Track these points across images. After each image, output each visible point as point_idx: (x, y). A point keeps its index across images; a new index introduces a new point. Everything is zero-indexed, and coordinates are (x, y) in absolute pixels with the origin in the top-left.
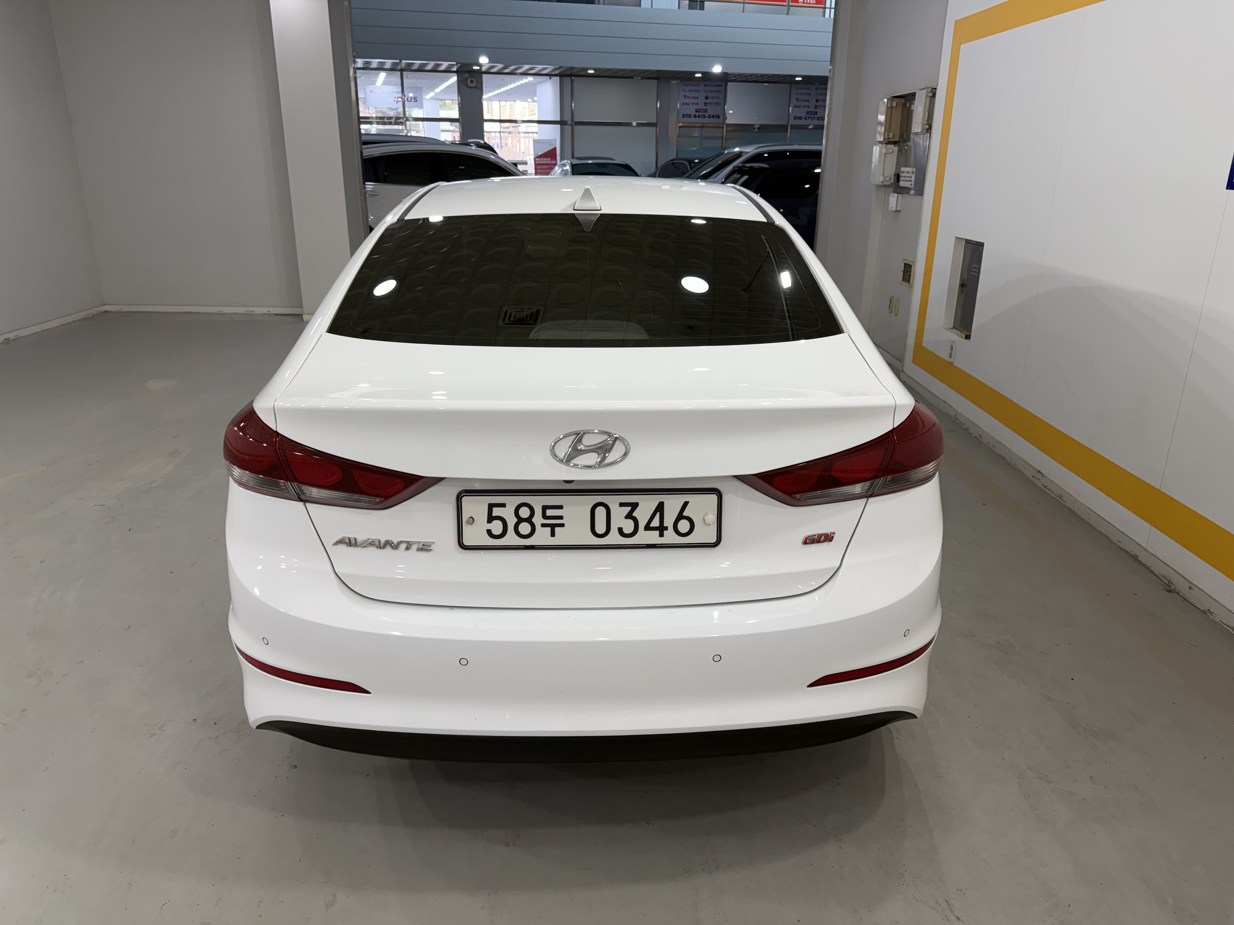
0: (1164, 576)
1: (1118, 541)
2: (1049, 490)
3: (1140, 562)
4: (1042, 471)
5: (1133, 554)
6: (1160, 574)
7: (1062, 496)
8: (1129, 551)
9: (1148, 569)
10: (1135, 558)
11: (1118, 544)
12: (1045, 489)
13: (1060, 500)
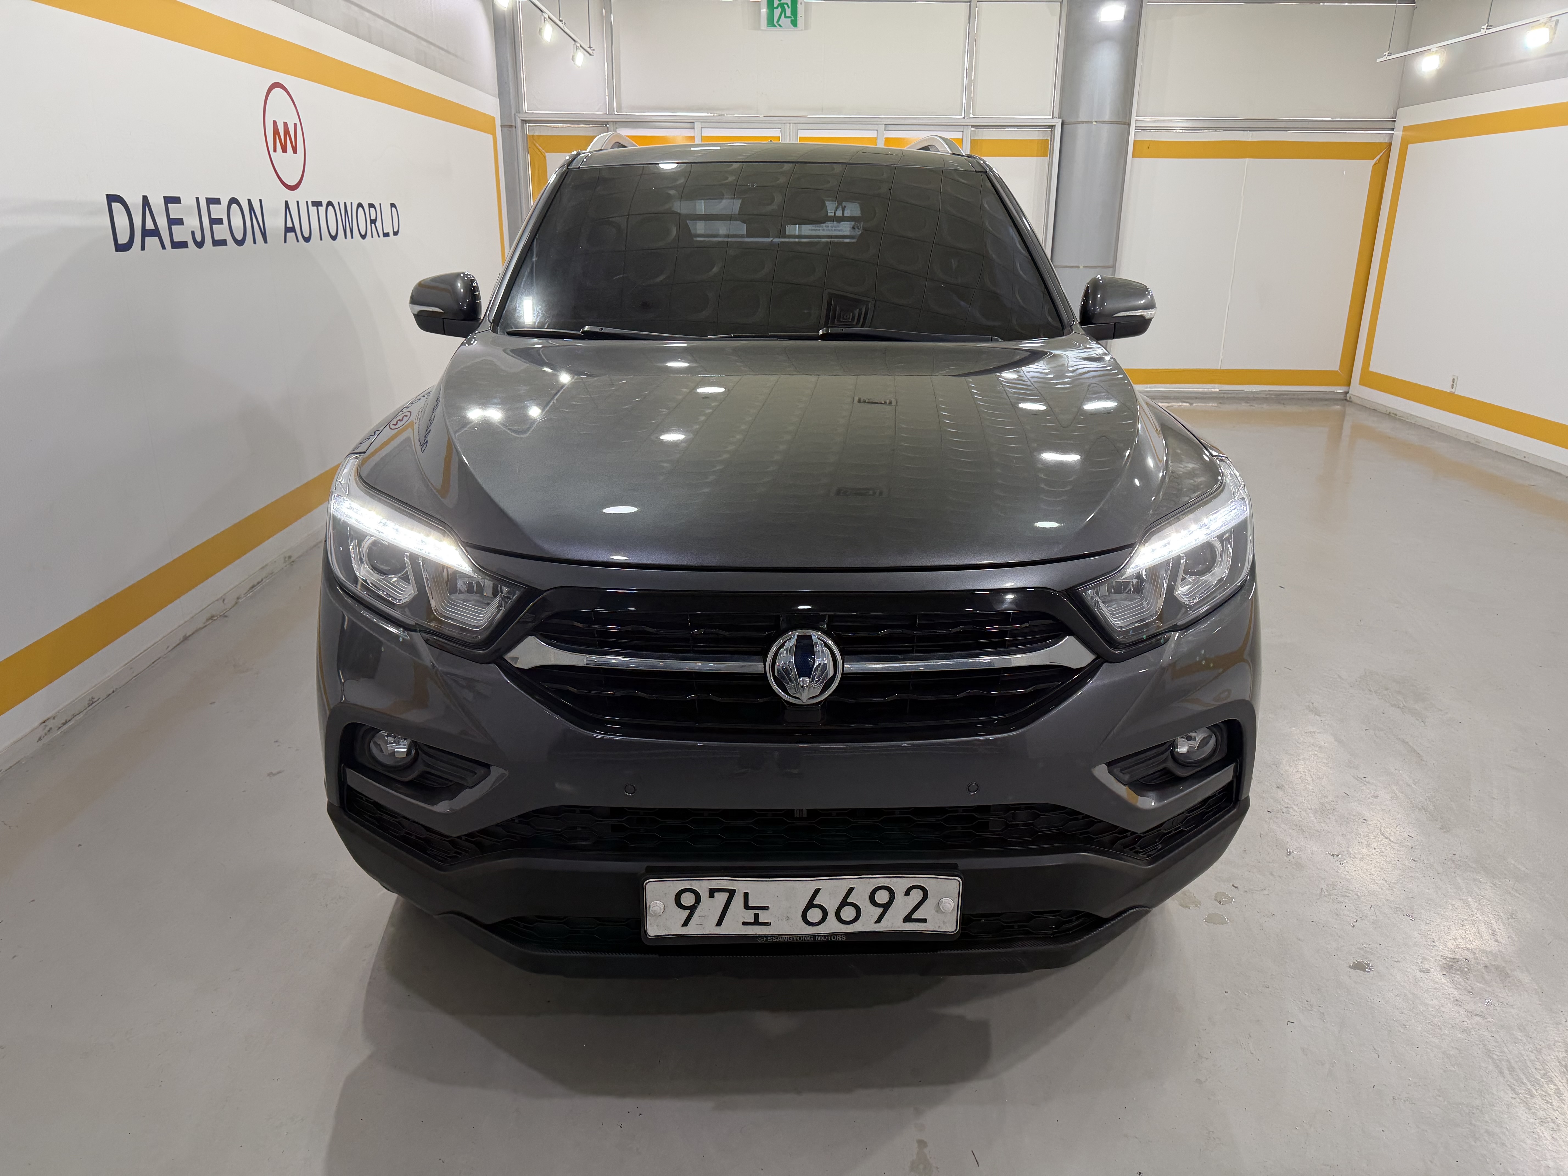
0: (207, 620)
1: (167, 649)
6: (204, 623)
11: (169, 649)
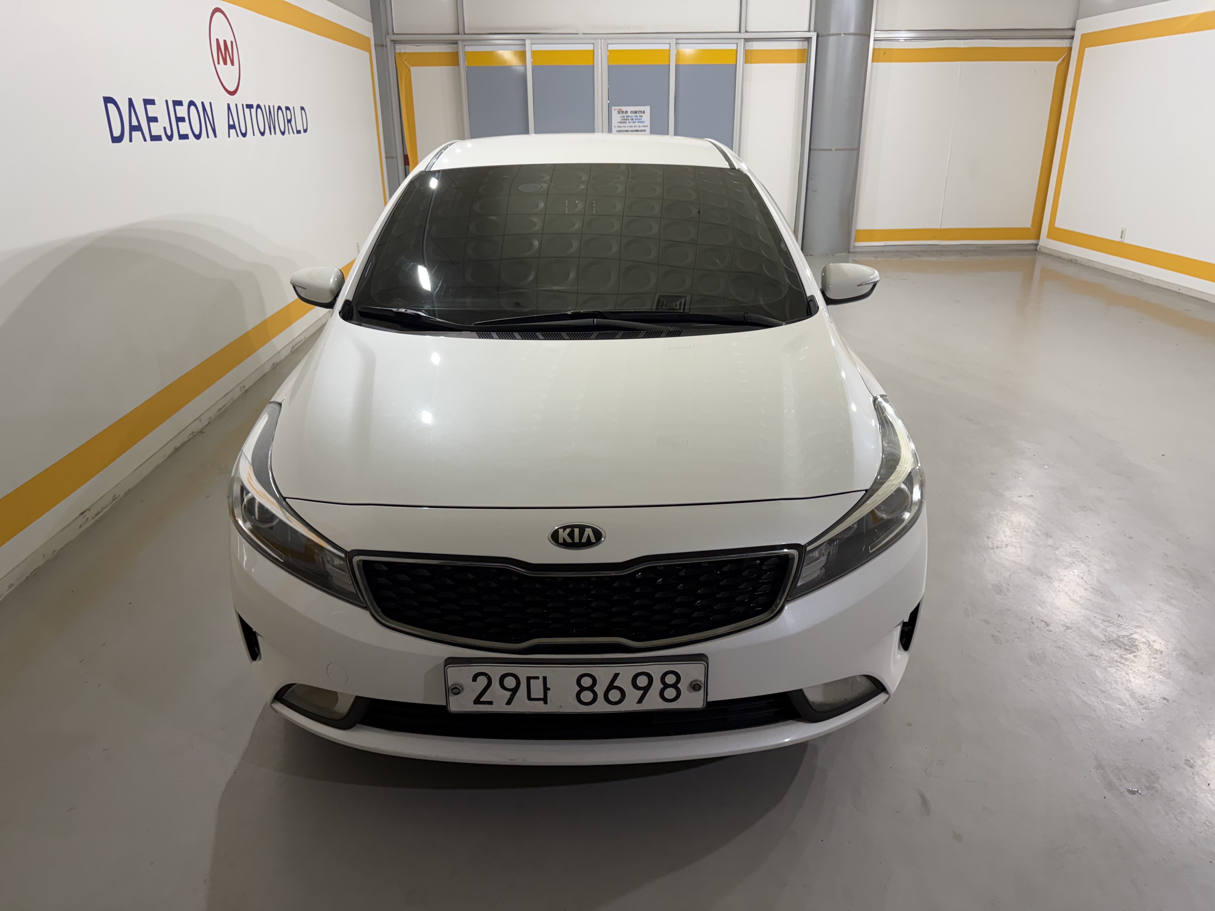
2: (103, 509)
3: (179, 448)
4: (83, 511)
5: (173, 450)
6: (188, 438)
7: (115, 495)
8: (170, 452)
9: (184, 444)
10: (176, 450)
12: (101, 514)
13: (116, 500)
